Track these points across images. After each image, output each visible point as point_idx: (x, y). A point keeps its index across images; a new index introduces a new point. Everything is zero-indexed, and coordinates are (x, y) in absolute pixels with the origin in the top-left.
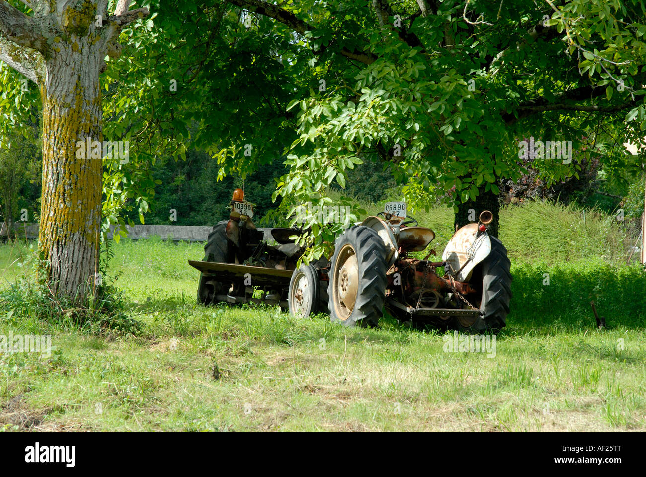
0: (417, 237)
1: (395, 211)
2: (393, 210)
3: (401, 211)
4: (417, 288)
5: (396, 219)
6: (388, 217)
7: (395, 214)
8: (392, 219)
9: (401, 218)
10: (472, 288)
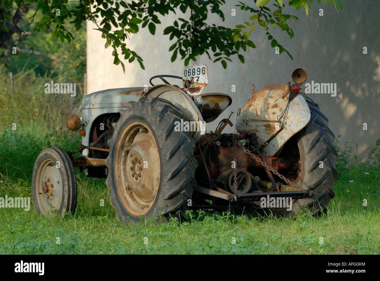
0: (212, 106)
1: (195, 76)
2: (192, 76)
3: (201, 76)
4: (224, 168)
5: (196, 86)
6: (187, 84)
7: (195, 80)
8: (191, 86)
9: (202, 84)
10: (282, 162)
